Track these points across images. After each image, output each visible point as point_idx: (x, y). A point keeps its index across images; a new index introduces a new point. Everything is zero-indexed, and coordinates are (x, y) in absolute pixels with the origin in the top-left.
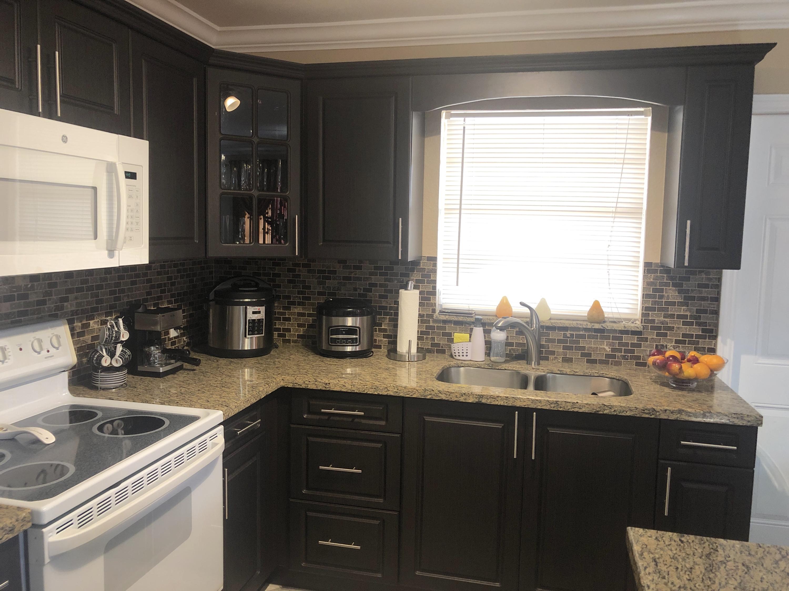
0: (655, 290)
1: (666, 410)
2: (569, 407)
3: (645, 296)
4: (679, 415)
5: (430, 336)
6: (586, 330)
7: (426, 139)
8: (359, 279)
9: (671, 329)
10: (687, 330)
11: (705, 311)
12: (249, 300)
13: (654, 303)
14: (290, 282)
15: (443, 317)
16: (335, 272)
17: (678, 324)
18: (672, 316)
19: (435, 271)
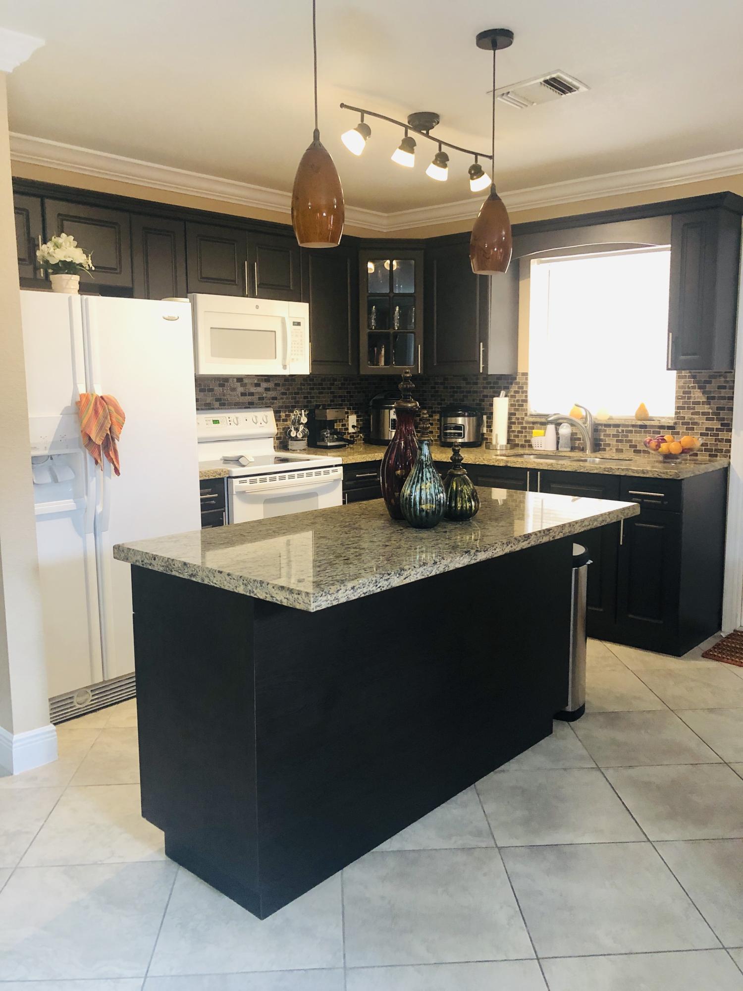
0: (684, 393)
4: (627, 472)
8: (476, 392)
9: (696, 424)
11: (723, 409)
12: (391, 405)
14: (432, 396)
15: (531, 419)
16: (460, 388)
17: (702, 420)
19: (526, 384)
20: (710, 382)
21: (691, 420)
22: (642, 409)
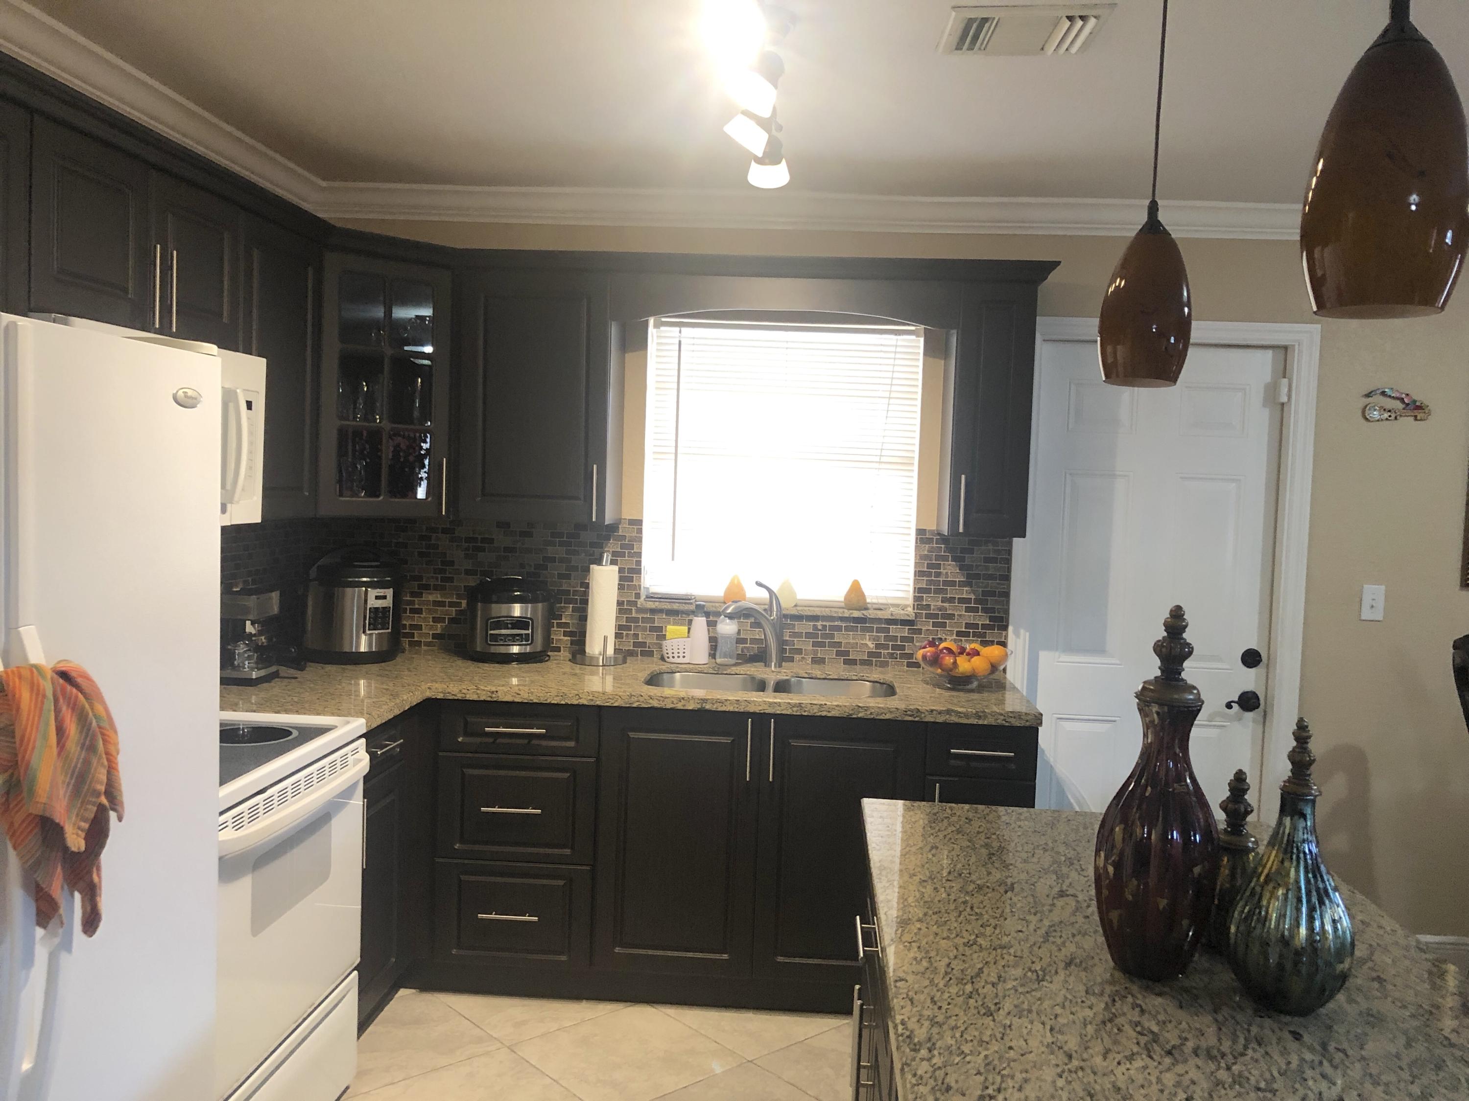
0: (930, 566)
1: (932, 711)
2: (815, 711)
3: (919, 574)
4: (948, 716)
5: (632, 632)
6: (842, 619)
7: (626, 355)
8: (528, 551)
9: (950, 617)
10: (970, 617)
11: (993, 594)
12: (368, 579)
13: (930, 582)
17: (960, 611)
18: (951, 600)
19: (640, 540)
21: (940, 611)
22: (856, 589)
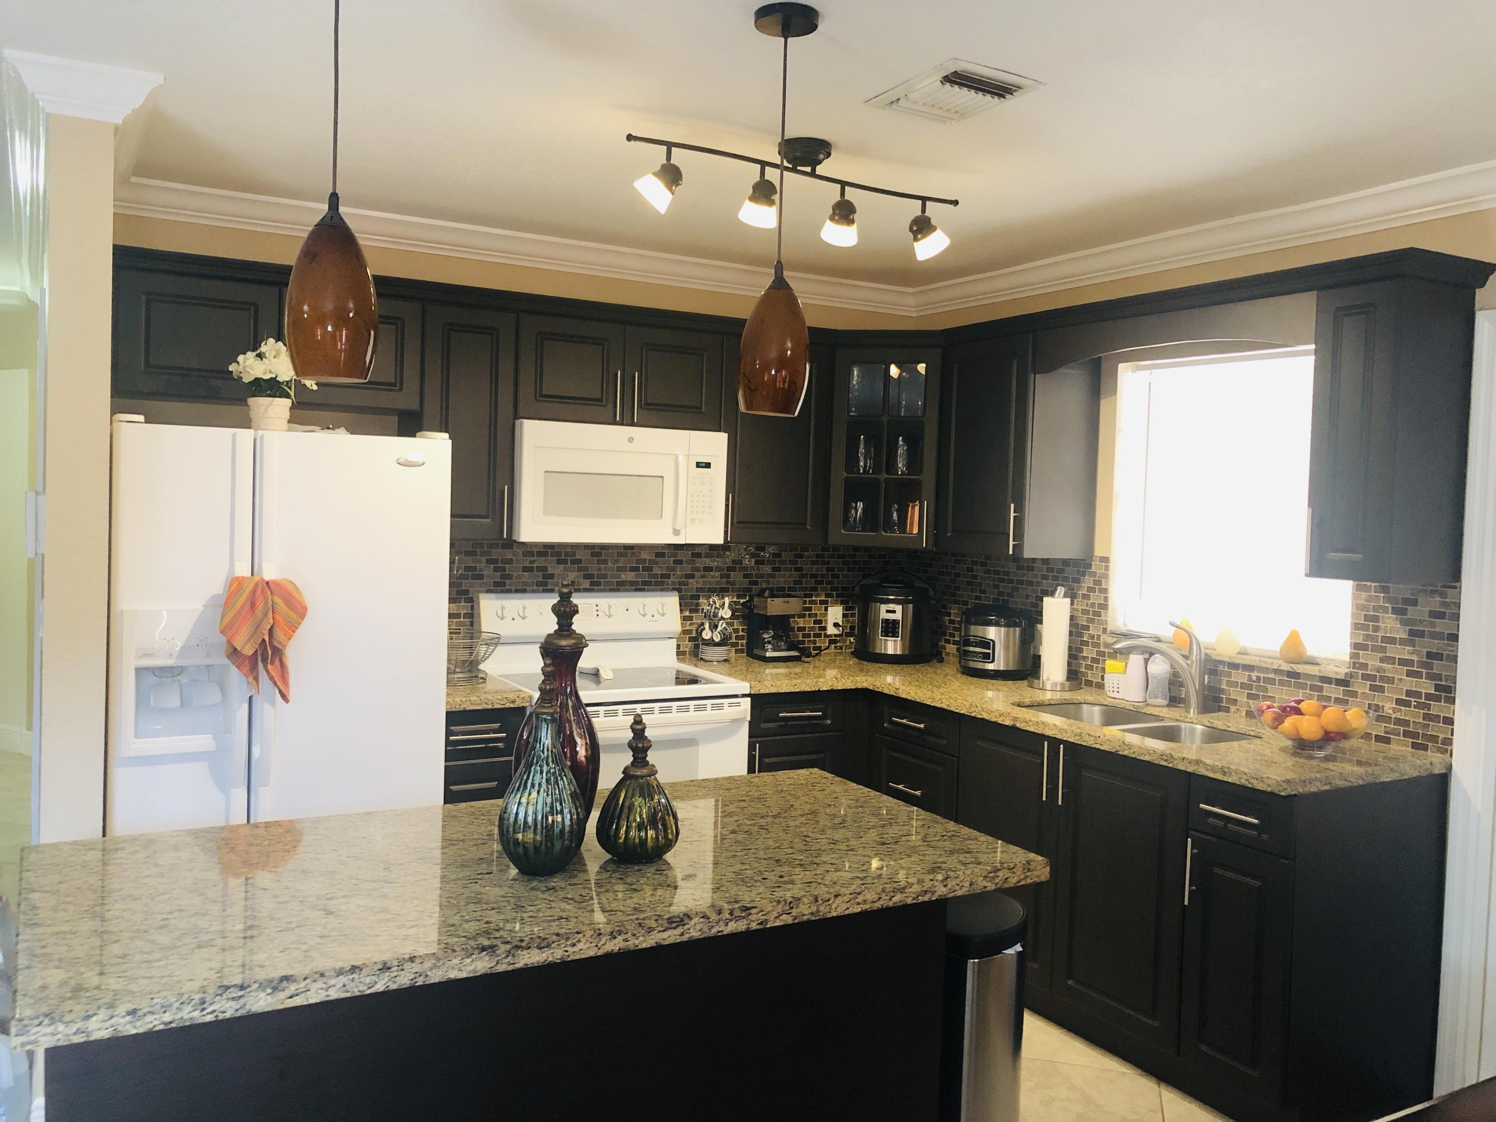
0: (1367, 618)
9: (1391, 680)
10: (1411, 683)
11: (1438, 656)
13: (1367, 637)
17: (1398, 673)
18: (1391, 660)
20: (1414, 603)
21: (1378, 672)
22: (1294, 640)
